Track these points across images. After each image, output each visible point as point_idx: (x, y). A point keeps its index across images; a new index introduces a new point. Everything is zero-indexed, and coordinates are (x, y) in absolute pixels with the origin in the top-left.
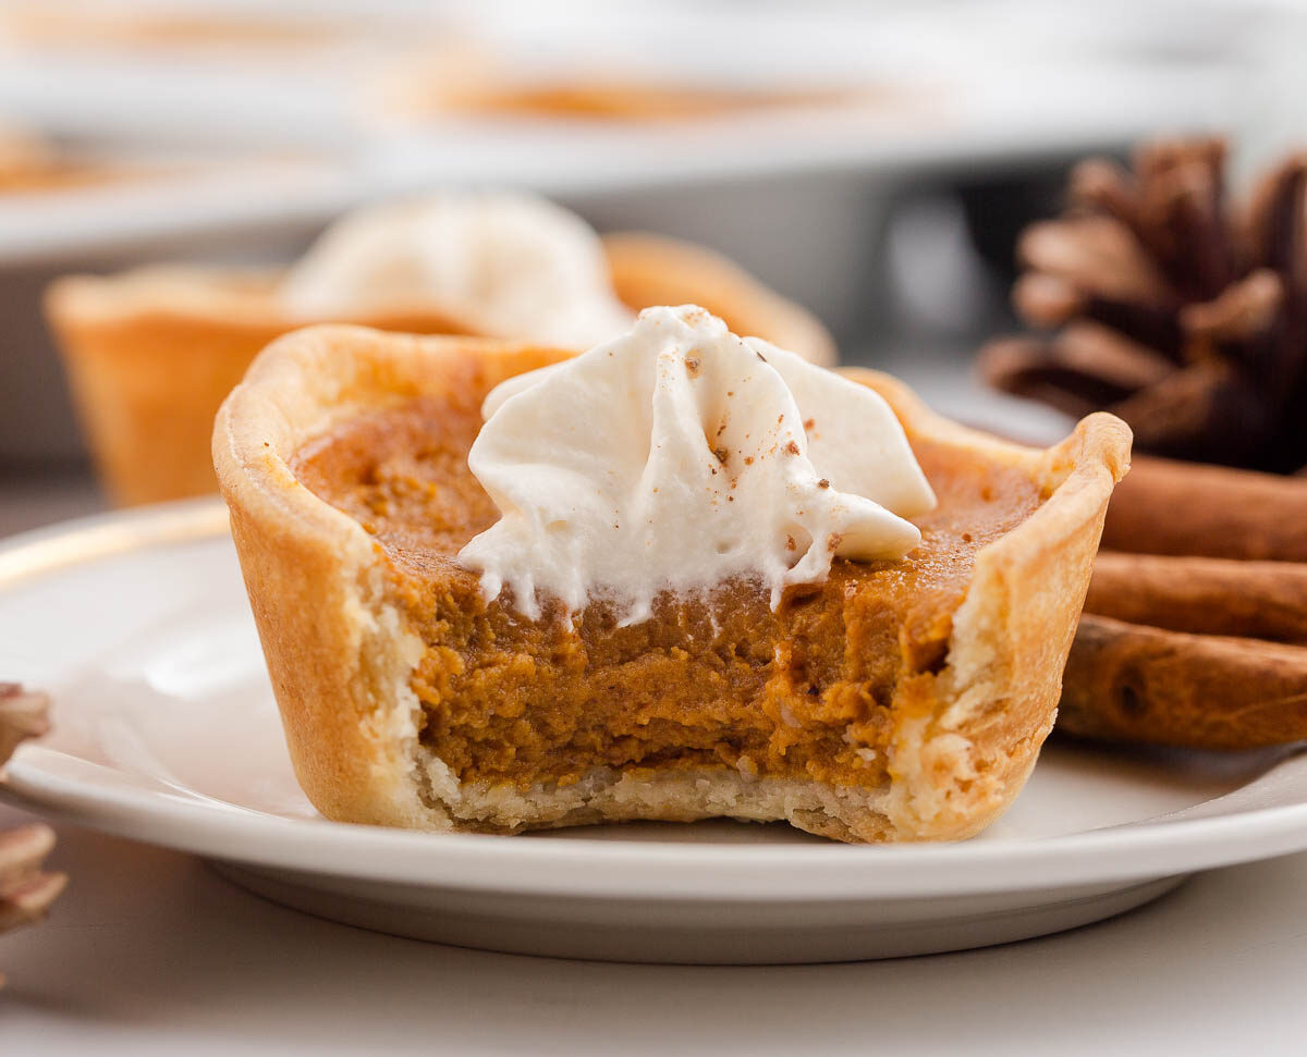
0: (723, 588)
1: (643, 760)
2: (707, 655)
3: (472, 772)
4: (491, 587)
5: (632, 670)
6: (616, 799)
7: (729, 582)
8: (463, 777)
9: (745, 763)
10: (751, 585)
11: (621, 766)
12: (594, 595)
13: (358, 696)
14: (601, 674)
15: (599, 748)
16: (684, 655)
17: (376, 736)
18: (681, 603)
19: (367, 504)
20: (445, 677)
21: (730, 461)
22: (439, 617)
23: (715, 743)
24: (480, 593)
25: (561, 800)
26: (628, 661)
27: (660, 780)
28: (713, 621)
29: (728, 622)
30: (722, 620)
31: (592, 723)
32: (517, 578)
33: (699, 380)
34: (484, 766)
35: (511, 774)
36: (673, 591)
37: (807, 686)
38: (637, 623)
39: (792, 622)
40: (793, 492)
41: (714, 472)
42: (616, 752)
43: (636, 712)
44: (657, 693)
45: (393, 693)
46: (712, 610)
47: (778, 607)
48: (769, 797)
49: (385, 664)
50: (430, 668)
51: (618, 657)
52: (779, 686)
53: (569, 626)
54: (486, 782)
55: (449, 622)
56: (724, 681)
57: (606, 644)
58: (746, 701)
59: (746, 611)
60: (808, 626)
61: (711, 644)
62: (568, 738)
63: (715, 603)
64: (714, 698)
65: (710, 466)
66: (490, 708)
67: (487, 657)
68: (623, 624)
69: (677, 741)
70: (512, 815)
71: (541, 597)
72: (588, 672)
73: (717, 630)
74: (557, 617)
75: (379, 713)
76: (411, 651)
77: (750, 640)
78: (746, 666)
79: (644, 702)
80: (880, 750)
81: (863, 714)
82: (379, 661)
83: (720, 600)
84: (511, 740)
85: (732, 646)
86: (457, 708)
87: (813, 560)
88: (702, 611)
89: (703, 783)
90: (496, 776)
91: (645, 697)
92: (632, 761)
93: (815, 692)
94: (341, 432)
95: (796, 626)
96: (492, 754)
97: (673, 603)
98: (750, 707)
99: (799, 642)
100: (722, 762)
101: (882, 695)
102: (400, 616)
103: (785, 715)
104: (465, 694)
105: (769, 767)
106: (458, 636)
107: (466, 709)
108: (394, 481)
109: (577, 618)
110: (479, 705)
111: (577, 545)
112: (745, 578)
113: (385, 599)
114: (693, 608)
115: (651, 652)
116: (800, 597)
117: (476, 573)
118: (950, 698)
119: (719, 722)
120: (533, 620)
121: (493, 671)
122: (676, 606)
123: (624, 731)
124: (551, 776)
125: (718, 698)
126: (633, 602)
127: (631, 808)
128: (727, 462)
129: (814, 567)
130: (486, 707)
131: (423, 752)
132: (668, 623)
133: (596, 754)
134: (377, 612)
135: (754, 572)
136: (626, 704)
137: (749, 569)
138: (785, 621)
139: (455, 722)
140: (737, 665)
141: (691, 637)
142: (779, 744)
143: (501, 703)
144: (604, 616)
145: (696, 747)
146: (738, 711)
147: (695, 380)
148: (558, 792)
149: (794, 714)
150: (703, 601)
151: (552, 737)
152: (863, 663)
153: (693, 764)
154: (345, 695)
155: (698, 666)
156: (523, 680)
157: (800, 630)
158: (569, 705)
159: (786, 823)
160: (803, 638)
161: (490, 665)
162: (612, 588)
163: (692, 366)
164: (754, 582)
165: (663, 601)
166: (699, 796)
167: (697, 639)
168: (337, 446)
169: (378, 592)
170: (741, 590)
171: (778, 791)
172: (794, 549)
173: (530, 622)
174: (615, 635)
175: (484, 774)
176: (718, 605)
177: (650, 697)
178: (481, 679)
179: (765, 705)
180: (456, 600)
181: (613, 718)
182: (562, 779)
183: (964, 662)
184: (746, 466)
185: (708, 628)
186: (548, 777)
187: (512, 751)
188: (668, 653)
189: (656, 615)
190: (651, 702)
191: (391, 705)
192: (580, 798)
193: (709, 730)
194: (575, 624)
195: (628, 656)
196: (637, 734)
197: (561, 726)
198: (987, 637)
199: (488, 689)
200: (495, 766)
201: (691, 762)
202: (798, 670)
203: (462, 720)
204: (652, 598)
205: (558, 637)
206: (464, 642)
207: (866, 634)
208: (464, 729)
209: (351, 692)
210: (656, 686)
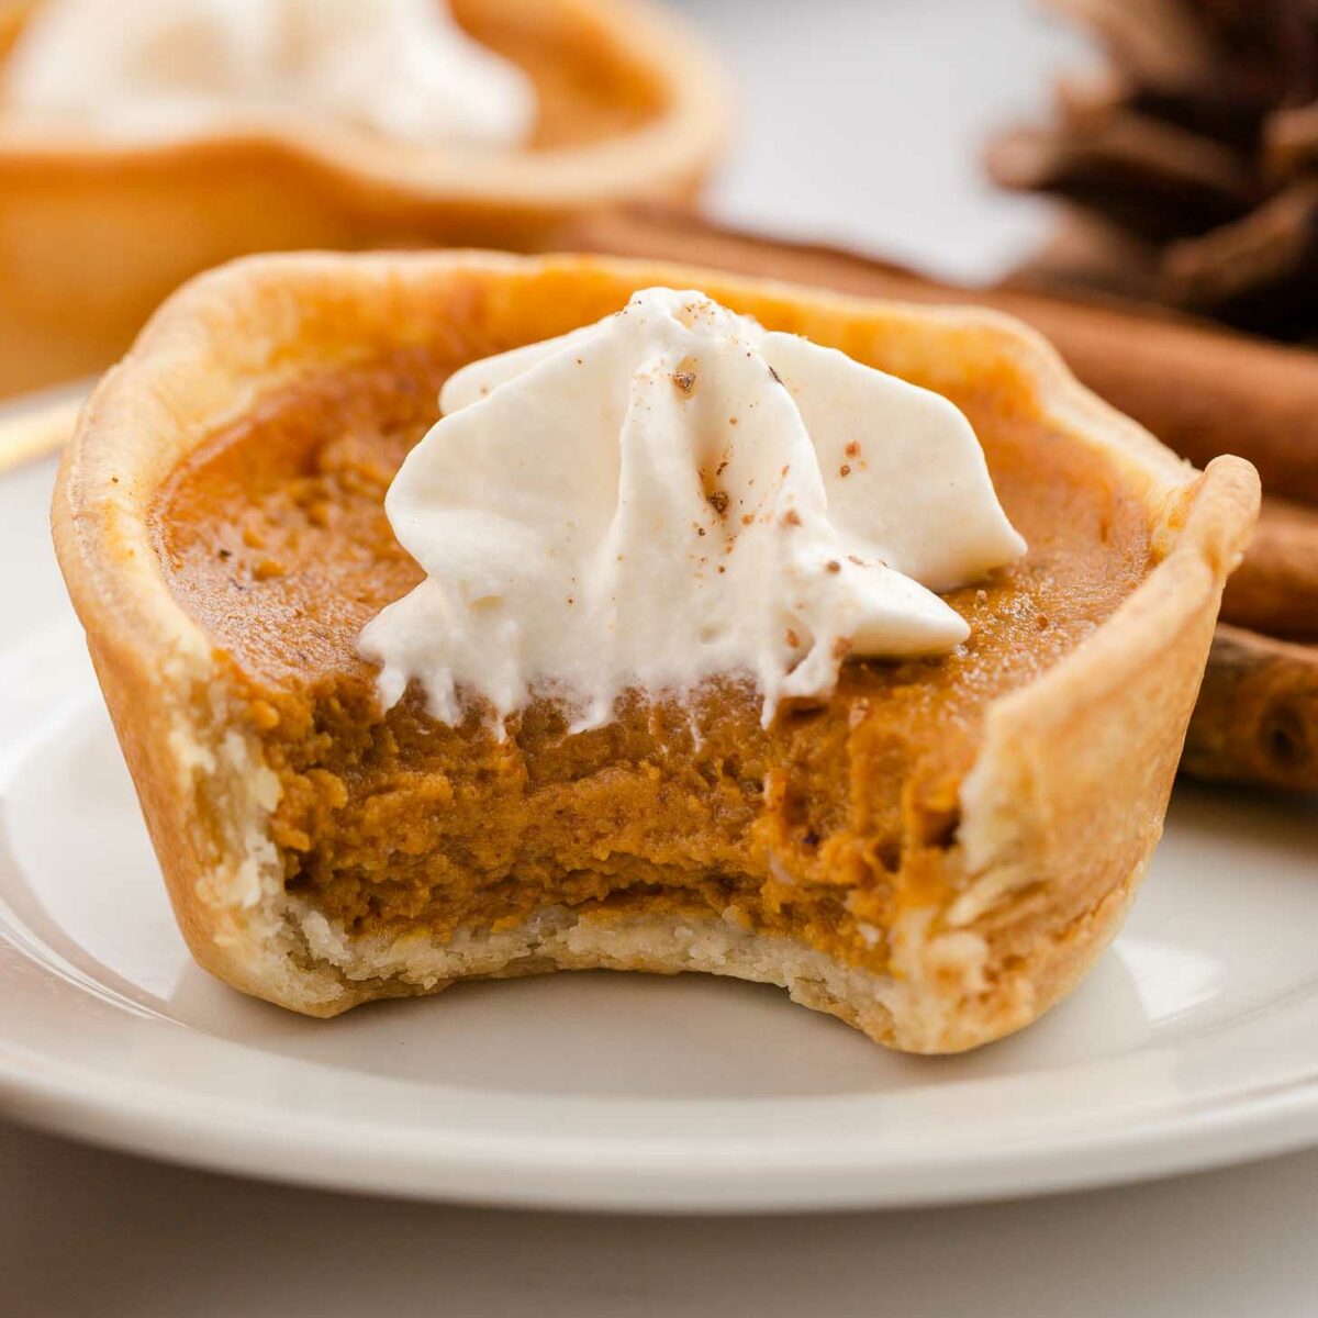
0: (707, 688)
1: (606, 898)
2: (687, 773)
3: (368, 923)
4: (390, 689)
5: (586, 790)
6: (571, 948)
7: (715, 680)
8: (356, 928)
9: (733, 913)
10: (743, 688)
11: (577, 907)
12: (537, 691)
13: (198, 844)
14: (543, 795)
15: (548, 884)
16: (654, 773)
17: (218, 899)
18: (653, 704)
19: (302, 504)
20: (321, 812)
21: (730, 511)
22: (320, 728)
23: (698, 883)
24: (376, 696)
25: (496, 949)
26: (584, 776)
27: (628, 925)
28: (694, 730)
29: (713, 732)
30: (705, 728)
31: (536, 855)
32: (427, 673)
33: (691, 402)
34: (387, 912)
35: (428, 920)
36: (642, 688)
37: (802, 832)
38: (596, 728)
39: (790, 743)
40: (792, 575)
41: (701, 532)
42: (568, 887)
43: (592, 843)
44: (619, 820)
45: (242, 843)
46: (692, 715)
47: (772, 723)
48: (765, 959)
49: (230, 804)
50: (297, 804)
51: (569, 772)
52: (765, 830)
53: (500, 735)
54: (388, 934)
55: (332, 735)
56: (705, 811)
57: (554, 756)
58: (735, 837)
59: (736, 719)
60: (809, 751)
61: (692, 759)
62: (505, 872)
63: (697, 706)
64: (693, 830)
65: (696, 525)
66: (388, 844)
67: (385, 779)
68: (576, 729)
69: (651, 879)
70: (426, 973)
71: (464, 697)
72: (527, 791)
73: (699, 743)
74: (486, 722)
75: (222, 870)
76: (265, 788)
77: (742, 757)
78: (735, 792)
79: (602, 831)
80: (884, 930)
81: (867, 880)
82: (222, 802)
83: (704, 704)
84: (424, 878)
85: (719, 763)
86: (341, 847)
87: (813, 668)
88: (681, 716)
89: (683, 933)
90: (405, 925)
91: (603, 825)
92: (594, 898)
93: (814, 840)
94: (268, 412)
95: (794, 750)
96: (397, 899)
97: (641, 705)
98: (737, 846)
99: (796, 769)
100: (709, 907)
101: (890, 857)
102: (248, 744)
103: (775, 867)
104: (352, 829)
105: (766, 919)
106: (348, 751)
107: (354, 848)
108: (343, 469)
109: (512, 723)
110: (373, 842)
111: (509, 628)
112: (735, 677)
113: (230, 721)
114: (669, 711)
115: (614, 765)
116: (799, 712)
117: (373, 666)
118: (962, 884)
119: (699, 863)
120: (451, 726)
121: (391, 799)
122: (646, 708)
123: (578, 866)
124: (483, 919)
125: (697, 831)
126: (590, 700)
127: (592, 957)
128: (725, 513)
129: (816, 677)
130: (383, 844)
131: (295, 905)
132: (636, 728)
133: (544, 891)
134: (216, 741)
135: (748, 671)
136: (579, 833)
137: (740, 667)
138: (781, 740)
139: (340, 865)
140: (723, 789)
141: (665, 749)
142: (772, 900)
143: (404, 839)
144: (553, 717)
145: (677, 885)
146: (722, 850)
147: (688, 401)
148: (492, 940)
149: (785, 867)
150: (681, 703)
151: (482, 872)
152: (872, 811)
153: (673, 906)
154: (184, 840)
155: (670, 788)
156: (436, 808)
157: (799, 756)
158: (502, 833)
159: (785, 992)
160: (802, 764)
161: (390, 789)
162: (562, 682)
163: (684, 384)
164: (746, 684)
165: (628, 702)
166: (679, 948)
167: (673, 753)
168: (260, 432)
169: (220, 713)
170: (729, 693)
171: (775, 953)
172: (796, 647)
173: (447, 728)
174: (565, 743)
175: (388, 922)
176: (701, 709)
177: (610, 826)
178: (373, 812)
179: (753, 849)
180: (344, 704)
181: (563, 850)
182: (498, 922)
183: (978, 842)
184: (744, 526)
185: (688, 739)
186: (478, 920)
187: (424, 893)
188: (635, 767)
189: (620, 718)
190: (612, 831)
191: (239, 858)
192: (524, 945)
193: (687, 869)
194: (509, 731)
195: (581, 771)
196: (597, 868)
197: (493, 861)
198: (1007, 812)
199: (385, 822)
200: (401, 912)
201: (669, 903)
202: (796, 806)
203: (349, 862)
204: (615, 696)
205: (486, 748)
206: (354, 759)
207: (874, 774)
208: (357, 870)
209: (190, 837)
210: (618, 811)
